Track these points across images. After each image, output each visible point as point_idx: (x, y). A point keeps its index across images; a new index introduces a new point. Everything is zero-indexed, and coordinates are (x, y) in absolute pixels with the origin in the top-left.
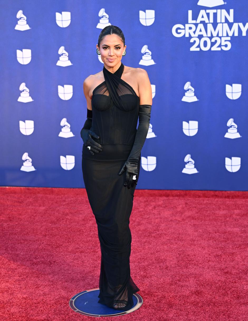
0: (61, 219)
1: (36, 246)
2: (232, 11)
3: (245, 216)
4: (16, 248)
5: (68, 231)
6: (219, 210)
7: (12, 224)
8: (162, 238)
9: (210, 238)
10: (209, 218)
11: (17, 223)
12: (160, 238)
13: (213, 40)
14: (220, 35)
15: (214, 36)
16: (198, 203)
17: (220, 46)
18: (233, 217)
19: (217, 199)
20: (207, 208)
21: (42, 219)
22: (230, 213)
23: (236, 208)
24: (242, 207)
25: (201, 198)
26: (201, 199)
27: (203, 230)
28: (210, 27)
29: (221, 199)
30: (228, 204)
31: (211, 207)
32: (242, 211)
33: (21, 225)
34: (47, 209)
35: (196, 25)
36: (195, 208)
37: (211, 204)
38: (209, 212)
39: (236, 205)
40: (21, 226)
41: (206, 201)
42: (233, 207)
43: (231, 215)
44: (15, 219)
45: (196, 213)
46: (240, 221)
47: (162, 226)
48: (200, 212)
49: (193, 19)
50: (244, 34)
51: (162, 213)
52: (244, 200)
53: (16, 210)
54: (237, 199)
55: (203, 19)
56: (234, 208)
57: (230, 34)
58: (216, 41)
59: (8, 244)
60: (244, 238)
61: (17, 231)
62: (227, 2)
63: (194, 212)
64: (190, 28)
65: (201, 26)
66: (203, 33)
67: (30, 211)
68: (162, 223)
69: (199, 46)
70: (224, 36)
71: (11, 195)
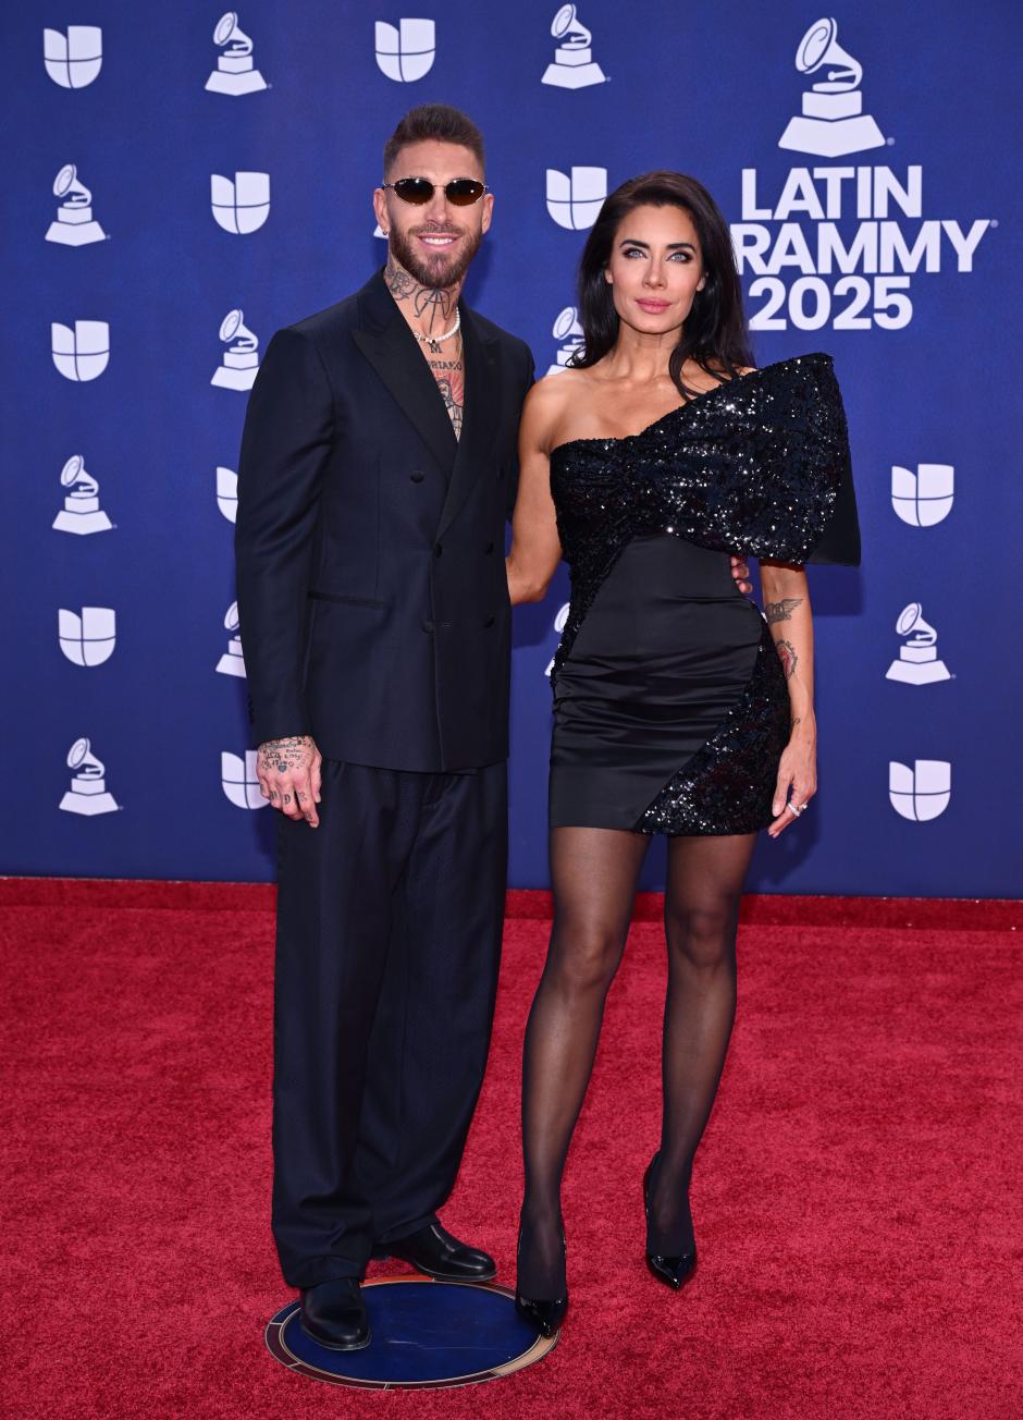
0: (224, 1005)
1: (128, 1112)
2: (915, 173)
3: (970, 998)
4: (47, 1119)
5: (252, 1054)
6: (866, 973)
7: (26, 1024)
8: (635, 1082)
9: (827, 1085)
10: (822, 1007)
11: (45, 1023)
12: (625, 1083)
13: (841, 288)
14: (869, 267)
15: (844, 269)
16: (778, 944)
17: (868, 311)
18: (920, 1001)
19: (854, 931)
20: (816, 964)
21: (146, 1007)
22: (909, 987)
23: (931, 966)
24: (957, 963)
25: (789, 924)
26: (790, 929)
27: (800, 1051)
28: (828, 236)
29: (871, 932)
30: (898, 951)
31: (832, 961)
32: (956, 977)
33: (60, 1029)
34: (168, 965)
35: (774, 227)
36: (765, 967)
37: (830, 949)
38: (822, 982)
39: (932, 955)
40: (62, 1033)
41: (810, 936)
42: (920, 962)
43: (912, 994)
44: (38, 1004)
45: (770, 986)
46: (948, 1018)
47: (633, 1035)
48: (787, 982)
49: (759, 206)
50: (965, 265)
51: (634, 984)
52: (964, 935)
53: (40, 968)
54: (934, 932)
55: (799, 206)
56: (926, 965)
57: (910, 264)
58: (852, 293)
59: (14, 1106)
60: (964, 1082)
61: (50, 1054)
62: (896, 138)
63: (763, 983)
64: (750, 241)
65: (792, 232)
66: (802, 259)
67: (96, 972)
68: (632, 1024)
69: (783, 313)
70: (882, 271)
71: (17, 909)
